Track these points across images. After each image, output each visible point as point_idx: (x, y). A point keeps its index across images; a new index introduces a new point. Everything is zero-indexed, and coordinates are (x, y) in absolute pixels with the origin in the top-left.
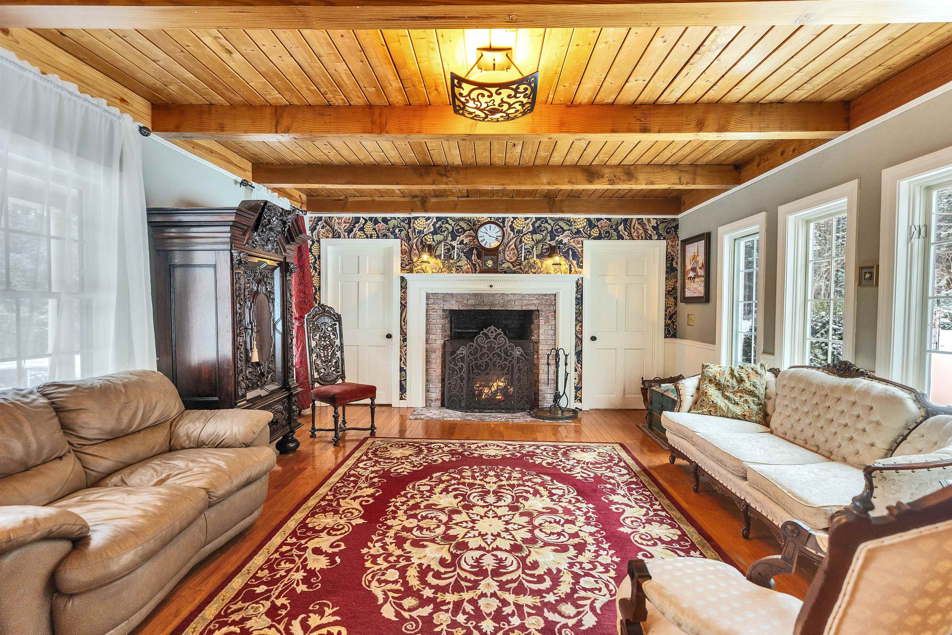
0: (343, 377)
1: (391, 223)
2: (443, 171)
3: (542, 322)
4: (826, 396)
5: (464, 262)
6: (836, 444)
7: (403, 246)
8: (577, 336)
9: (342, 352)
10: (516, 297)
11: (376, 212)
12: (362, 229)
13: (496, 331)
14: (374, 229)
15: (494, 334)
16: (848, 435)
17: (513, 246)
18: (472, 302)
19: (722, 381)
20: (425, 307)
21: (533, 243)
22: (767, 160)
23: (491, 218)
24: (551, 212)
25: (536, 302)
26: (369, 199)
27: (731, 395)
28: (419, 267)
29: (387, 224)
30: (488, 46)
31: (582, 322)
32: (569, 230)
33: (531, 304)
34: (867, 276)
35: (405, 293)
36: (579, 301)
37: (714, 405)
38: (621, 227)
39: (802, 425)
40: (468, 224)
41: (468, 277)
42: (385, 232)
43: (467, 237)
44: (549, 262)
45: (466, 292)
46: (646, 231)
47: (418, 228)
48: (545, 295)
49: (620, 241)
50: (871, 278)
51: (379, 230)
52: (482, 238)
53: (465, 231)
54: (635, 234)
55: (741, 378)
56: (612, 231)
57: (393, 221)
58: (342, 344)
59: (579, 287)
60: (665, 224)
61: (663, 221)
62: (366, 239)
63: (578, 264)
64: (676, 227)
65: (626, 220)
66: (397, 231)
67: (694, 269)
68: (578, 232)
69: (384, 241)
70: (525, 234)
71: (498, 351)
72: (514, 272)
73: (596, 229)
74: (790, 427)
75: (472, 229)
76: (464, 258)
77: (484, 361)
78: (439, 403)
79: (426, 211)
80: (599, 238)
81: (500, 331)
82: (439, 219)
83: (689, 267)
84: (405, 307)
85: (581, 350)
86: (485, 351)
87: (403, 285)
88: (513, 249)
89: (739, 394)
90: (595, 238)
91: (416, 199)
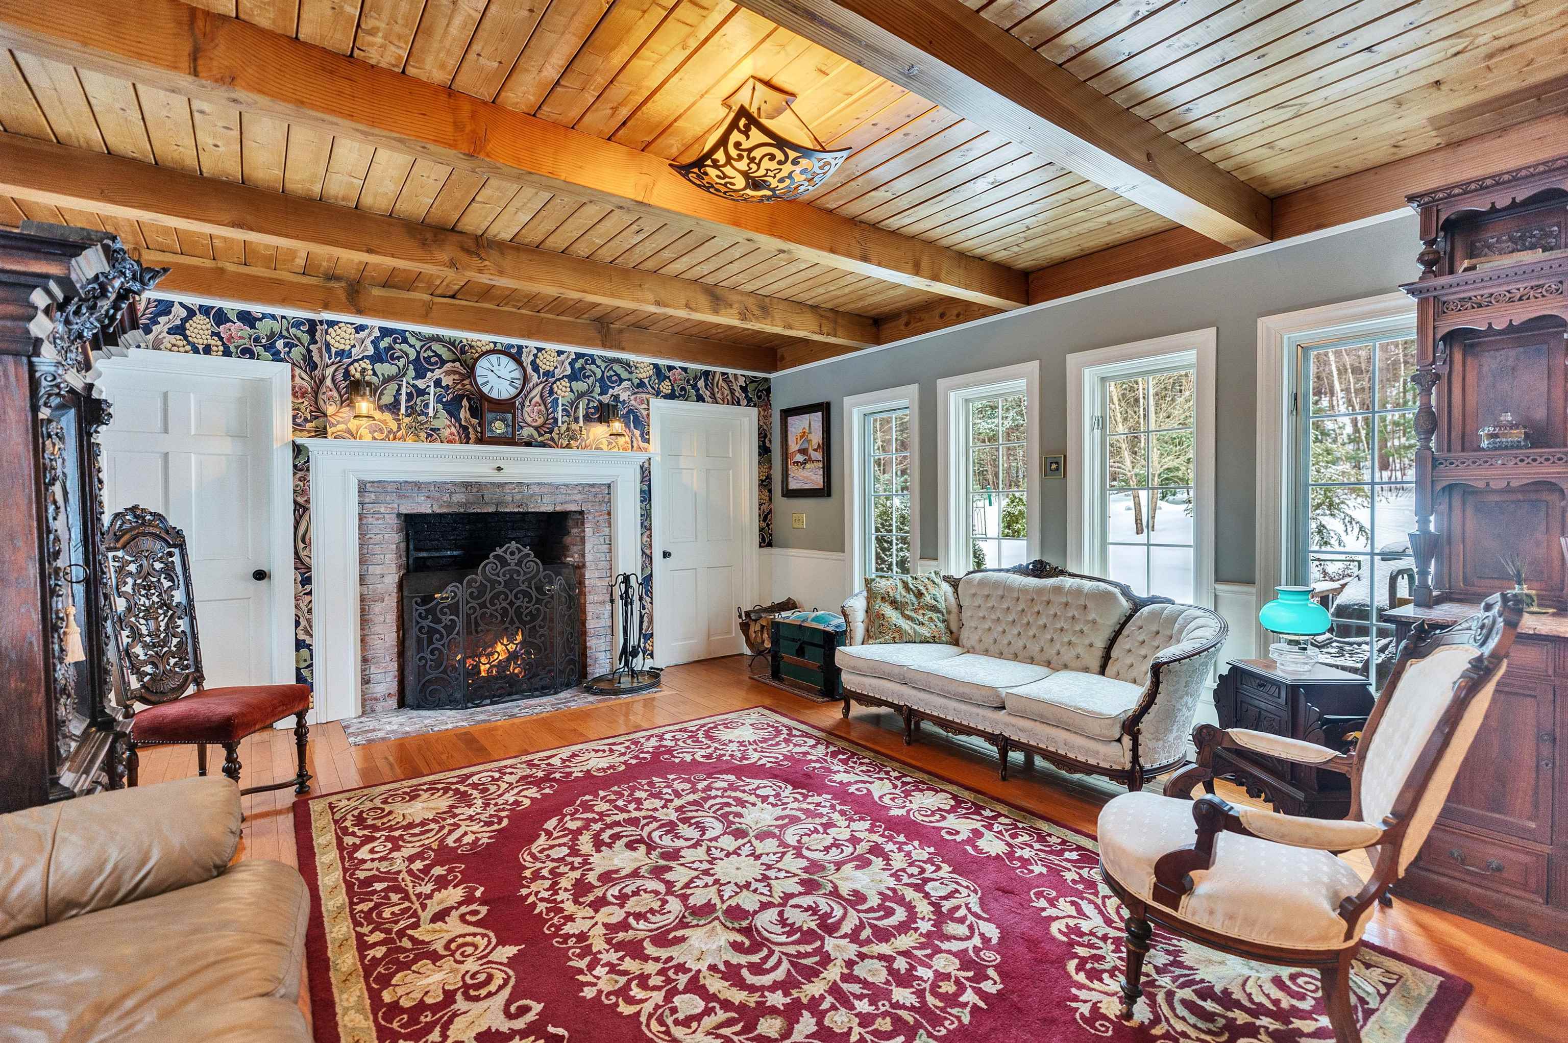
0: (199, 679)
1: (264, 328)
2: (470, 244)
3: (588, 531)
4: (1033, 600)
5: (443, 421)
6: (1054, 652)
7: (297, 379)
8: (643, 553)
9: (193, 619)
10: (545, 491)
11: (222, 295)
12: (179, 330)
13: (520, 551)
14: (218, 335)
15: (517, 556)
16: (1066, 640)
17: (537, 399)
18: (459, 497)
19: (899, 598)
20: (355, 509)
21: (572, 396)
22: (920, 320)
23: (495, 343)
24: (604, 346)
25: (578, 497)
26: (208, 263)
27: (913, 614)
28: (341, 427)
29: (253, 327)
30: (767, 78)
31: (650, 529)
32: (629, 380)
33: (571, 502)
34: (1054, 466)
35: (304, 479)
36: (646, 496)
37: (898, 629)
38: (701, 384)
39: (1009, 637)
40: (450, 350)
41: (453, 450)
42: (247, 343)
43: (448, 373)
44: (599, 431)
45: (448, 480)
46: (732, 392)
47: (336, 346)
48: (593, 486)
49: (701, 403)
50: (1057, 469)
51: (231, 337)
52: (485, 380)
53: (443, 362)
54: (718, 396)
55: (919, 591)
56: (688, 388)
57: (268, 322)
58: (190, 600)
59: (645, 474)
60: (755, 385)
61: (754, 380)
62: (191, 355)
63: (642, 436)
64: (768, 391)
65: (706, 374)
66: (280, 344)
67: (803, 451)
68: (641, 384)
69: (246, 363)
70: (559, 380)
71: (524, 587)
72: (543, 445)
73: (667, 382)
74: (992, 641)
75: (459, 360)
76: (443, 413)
77: (498, 607)
78: (393, 702)
79: (360, 312)
80: (671, 396)
81: (527, 550)
82: (385, 332)
83: (793, 446)
84: (306, 509)
85: (651, 575)
86: (500, 588)
87: (300, 462)
88: (537, 404)
89: (921, 612)
90: (666, 397)
91: (334, 284)
